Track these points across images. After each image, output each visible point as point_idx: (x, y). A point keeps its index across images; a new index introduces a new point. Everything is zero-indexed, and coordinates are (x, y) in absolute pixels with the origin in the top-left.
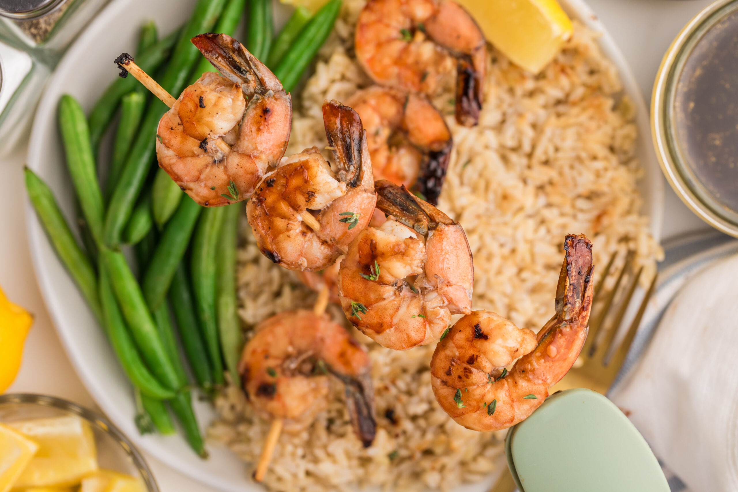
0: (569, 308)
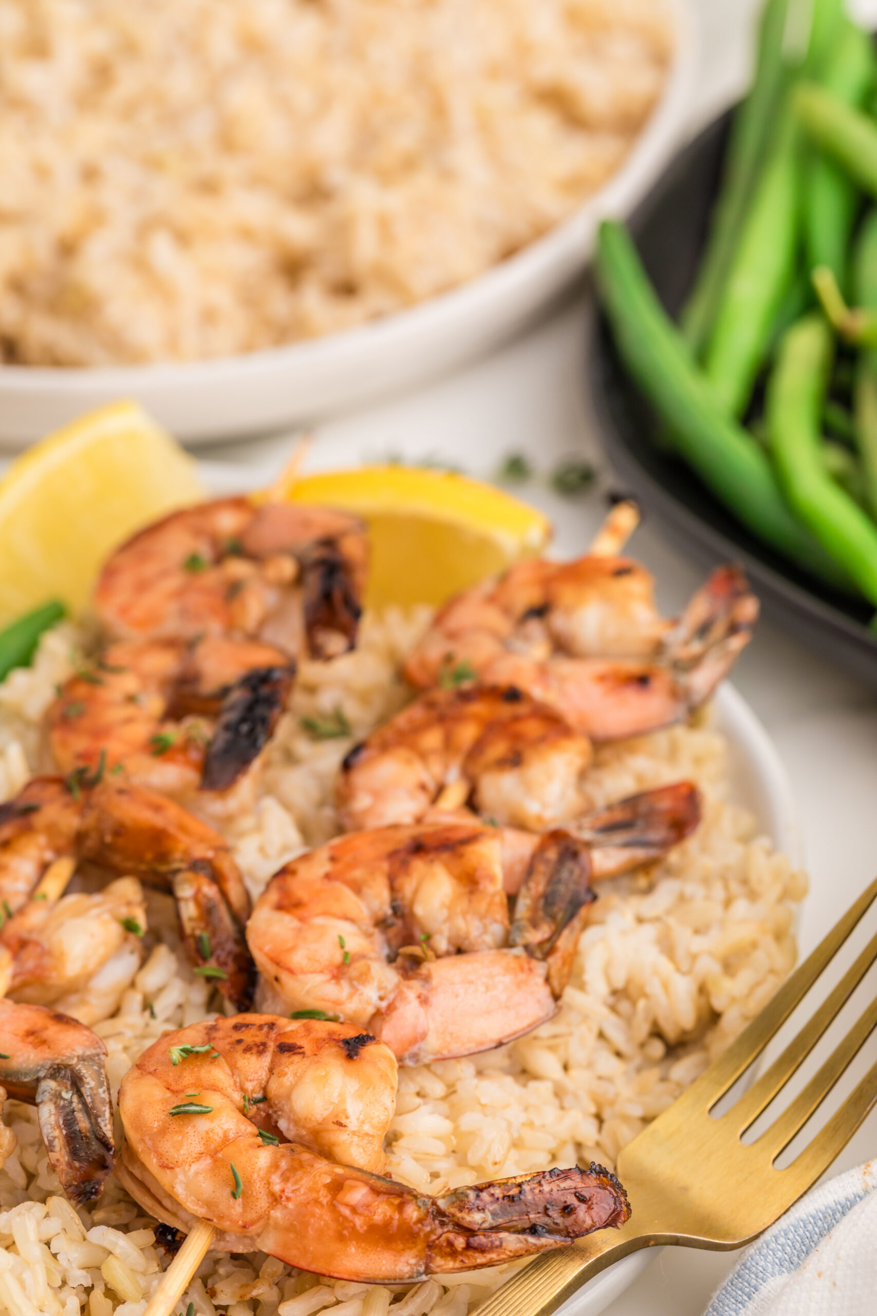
0: (467, 1196)
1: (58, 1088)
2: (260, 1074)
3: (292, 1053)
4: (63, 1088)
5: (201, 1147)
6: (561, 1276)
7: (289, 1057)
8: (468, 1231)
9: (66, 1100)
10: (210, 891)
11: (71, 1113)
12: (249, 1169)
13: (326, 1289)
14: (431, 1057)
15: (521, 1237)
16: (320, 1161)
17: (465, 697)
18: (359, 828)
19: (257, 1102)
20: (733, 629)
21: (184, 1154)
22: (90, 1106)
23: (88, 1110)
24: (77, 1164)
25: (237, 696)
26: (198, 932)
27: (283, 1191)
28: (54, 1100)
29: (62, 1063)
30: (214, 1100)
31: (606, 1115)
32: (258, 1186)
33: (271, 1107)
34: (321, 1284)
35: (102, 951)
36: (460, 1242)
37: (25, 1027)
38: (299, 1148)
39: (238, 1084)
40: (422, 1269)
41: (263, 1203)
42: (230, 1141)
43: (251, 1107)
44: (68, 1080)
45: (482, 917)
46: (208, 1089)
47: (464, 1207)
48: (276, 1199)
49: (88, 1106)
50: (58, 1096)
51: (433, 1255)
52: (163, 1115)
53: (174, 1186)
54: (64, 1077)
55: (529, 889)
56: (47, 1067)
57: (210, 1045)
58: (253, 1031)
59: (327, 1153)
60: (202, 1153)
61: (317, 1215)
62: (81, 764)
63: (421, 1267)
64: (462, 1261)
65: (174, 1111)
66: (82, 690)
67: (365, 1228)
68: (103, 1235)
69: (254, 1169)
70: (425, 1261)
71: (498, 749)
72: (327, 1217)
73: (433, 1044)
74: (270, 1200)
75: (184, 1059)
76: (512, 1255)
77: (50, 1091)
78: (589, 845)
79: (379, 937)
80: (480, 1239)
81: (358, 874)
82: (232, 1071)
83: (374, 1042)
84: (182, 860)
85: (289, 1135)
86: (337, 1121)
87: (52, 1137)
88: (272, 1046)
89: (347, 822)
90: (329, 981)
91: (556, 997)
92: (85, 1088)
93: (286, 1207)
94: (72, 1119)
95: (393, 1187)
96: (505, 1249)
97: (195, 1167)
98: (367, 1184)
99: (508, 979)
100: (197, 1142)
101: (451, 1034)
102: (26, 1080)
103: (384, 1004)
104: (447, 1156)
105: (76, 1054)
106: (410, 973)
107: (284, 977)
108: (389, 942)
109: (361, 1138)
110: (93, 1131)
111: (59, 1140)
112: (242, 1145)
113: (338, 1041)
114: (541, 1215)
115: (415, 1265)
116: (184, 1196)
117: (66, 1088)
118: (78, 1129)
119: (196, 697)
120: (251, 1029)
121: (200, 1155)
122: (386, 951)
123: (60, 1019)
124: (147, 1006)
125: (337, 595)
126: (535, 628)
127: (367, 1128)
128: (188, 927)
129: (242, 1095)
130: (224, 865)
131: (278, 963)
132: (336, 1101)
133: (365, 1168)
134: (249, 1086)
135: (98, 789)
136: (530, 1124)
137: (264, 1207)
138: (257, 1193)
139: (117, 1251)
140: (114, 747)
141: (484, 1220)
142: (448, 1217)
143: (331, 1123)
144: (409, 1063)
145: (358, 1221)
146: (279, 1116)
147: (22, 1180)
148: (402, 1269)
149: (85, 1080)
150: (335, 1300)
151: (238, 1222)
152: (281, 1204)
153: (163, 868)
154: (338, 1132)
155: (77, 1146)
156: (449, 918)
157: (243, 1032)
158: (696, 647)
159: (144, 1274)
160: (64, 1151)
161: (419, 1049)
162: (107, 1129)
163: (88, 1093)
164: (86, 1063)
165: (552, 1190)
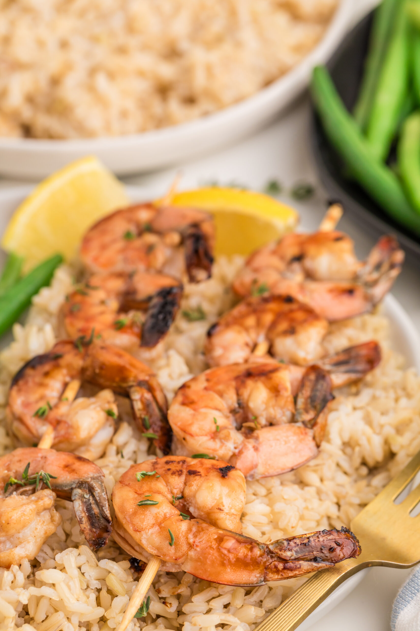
1: (82, 493)
2: (180, 485)
3: (195, 475)
4: (85, 493)
5: (153, 521)
6: (328, 582)
7: (194, 477)
8: (284, 561)
9: (87, 498)
10: (148, 396)
11: (90, 505)
12: (177, 531)
13: (214, 589)
14: (260, 476)
15: (310, 563)
16: (211, 528)
17: (266, 300)
18: (218, 365)
19: (179, 499)
20: (392, 266)
21: (145, 525)
22: (98, 501)
23: (97, 503)
24: (94, 530)
25: (156, 301)
26: (143, 416)
27: (194, 542)
28: (81, 498)
29: (84, 481)
30: (159, 498)
31: (342, 503)
32: (182, 540)
33: (185, 501)
34: (211, 587)
35: (97, 425)
36: (281, 566)
37: (63, 463)
38: (201, 521)
39: (170, 490)
40: (262, 579)
41: (185, 548)
42: (167, 518)
43: (176, 501)
44: (87, 489)
45: (282, 408)
46: (155, 493)
47: (282, 549)
48: (191, 546)
49: (97, 502)
50: (82, 497)
51: (268, 572)
52: (134, 505)
53: (141, 540)
54: (85, 488)
55: (302, 394)
56: (77, 482)
57: (155, 472)
58: (175, 464)
59: (214, 523)
60: (154, 524)
61: (211, 554)
62: (80, 334)
63: (262, 578)
64: (282, 575)
65: (140, 504)
66: (78, 298)
67: (235, 560)
68: (107, 563)
69: (180, 532)
70: (264, 575)
71: (283, 326)
72: (216, 554)
73: (261, 470)
74: (188, 547)
75: (143, 478)
76: (305, 572)
77: (79, 494)
78: (329, 372)
79: (232, 418)
80: (290, 564)
81: (221, 387)
82: (166, 484)
83: (234, 469)
84: (134, 381)
85: (195, 515)
86: (219, 508)
87: (81, 516)
88: (185, 472)
89: (211, 362)
90: (210, 440)
91: (318, 446)
92: (95, 493)
93: (196, 550)
94: (90, 508)
95: (247, 540)
96: (302, 569)
97: (151, 531)
98: (234, 538)
99: (295, 438)
100: (151, 519)
101: (269, 465)
102: (66, 489)
103: (237, 451)
104: (268, 524)
105: (90, 476)
106: (249, 436)
107: (188, 438)
108: (236, 420)
109: (230, 516)
110: (101, 513)
111: (85, 518)
112: (173, 520)
113: (217, 469)
114: (319, 552)
115: (259, 577)
116: (146, 545)
117: (86, 493)
118: (93, 513)
119: (134, 301)
120: (174, 463)
121: (153, 525)
122: (235, 425)
123: (80, 459)
124: (119, 452)
125: (201, 251)
126: (296, 266)
127: (233, 511)
128: (138, 413)
129: (172, 495)
130: (154, 383)
131: (185, 431)
132: (218, 498)
133: (233, 531)
134: (175, 491)
135: (91, 347)
136: (307, 508)
137: (185, 550)
138: (181, 543)
139: (113, 571)
140: (97, 326)
141: (291, 555)
142: (275, 554)
143: (216, 509)
144: (249, 479)
145: (231, 556)
146: (190, 506)
147: (63, 537)
148: (253, 579)
149: (95, 489)
150: (218, 594)
151: (173, 557)
152: (194, 548)
153: (125, 385)
154: (219, 513)
155: (94, 521)
156: (266, 409)
157: (170, 465)
158: (375, 276)
159: (126, 582)
160: (88, 523)
161: (254, 472)
162: (108, 513)
163: (97, 495)
164: (95, 481)
165: (324, 540)
